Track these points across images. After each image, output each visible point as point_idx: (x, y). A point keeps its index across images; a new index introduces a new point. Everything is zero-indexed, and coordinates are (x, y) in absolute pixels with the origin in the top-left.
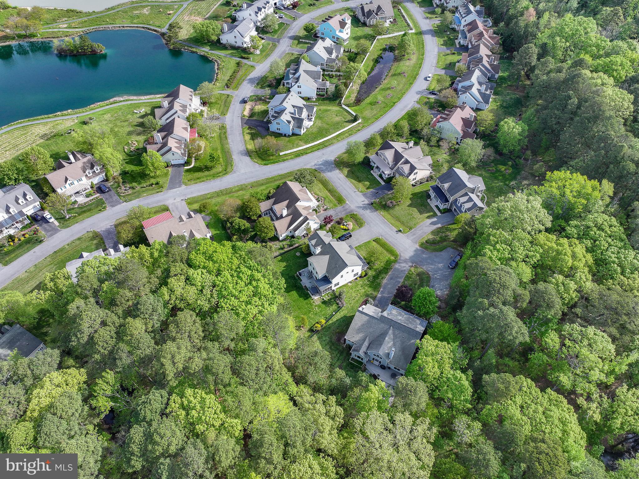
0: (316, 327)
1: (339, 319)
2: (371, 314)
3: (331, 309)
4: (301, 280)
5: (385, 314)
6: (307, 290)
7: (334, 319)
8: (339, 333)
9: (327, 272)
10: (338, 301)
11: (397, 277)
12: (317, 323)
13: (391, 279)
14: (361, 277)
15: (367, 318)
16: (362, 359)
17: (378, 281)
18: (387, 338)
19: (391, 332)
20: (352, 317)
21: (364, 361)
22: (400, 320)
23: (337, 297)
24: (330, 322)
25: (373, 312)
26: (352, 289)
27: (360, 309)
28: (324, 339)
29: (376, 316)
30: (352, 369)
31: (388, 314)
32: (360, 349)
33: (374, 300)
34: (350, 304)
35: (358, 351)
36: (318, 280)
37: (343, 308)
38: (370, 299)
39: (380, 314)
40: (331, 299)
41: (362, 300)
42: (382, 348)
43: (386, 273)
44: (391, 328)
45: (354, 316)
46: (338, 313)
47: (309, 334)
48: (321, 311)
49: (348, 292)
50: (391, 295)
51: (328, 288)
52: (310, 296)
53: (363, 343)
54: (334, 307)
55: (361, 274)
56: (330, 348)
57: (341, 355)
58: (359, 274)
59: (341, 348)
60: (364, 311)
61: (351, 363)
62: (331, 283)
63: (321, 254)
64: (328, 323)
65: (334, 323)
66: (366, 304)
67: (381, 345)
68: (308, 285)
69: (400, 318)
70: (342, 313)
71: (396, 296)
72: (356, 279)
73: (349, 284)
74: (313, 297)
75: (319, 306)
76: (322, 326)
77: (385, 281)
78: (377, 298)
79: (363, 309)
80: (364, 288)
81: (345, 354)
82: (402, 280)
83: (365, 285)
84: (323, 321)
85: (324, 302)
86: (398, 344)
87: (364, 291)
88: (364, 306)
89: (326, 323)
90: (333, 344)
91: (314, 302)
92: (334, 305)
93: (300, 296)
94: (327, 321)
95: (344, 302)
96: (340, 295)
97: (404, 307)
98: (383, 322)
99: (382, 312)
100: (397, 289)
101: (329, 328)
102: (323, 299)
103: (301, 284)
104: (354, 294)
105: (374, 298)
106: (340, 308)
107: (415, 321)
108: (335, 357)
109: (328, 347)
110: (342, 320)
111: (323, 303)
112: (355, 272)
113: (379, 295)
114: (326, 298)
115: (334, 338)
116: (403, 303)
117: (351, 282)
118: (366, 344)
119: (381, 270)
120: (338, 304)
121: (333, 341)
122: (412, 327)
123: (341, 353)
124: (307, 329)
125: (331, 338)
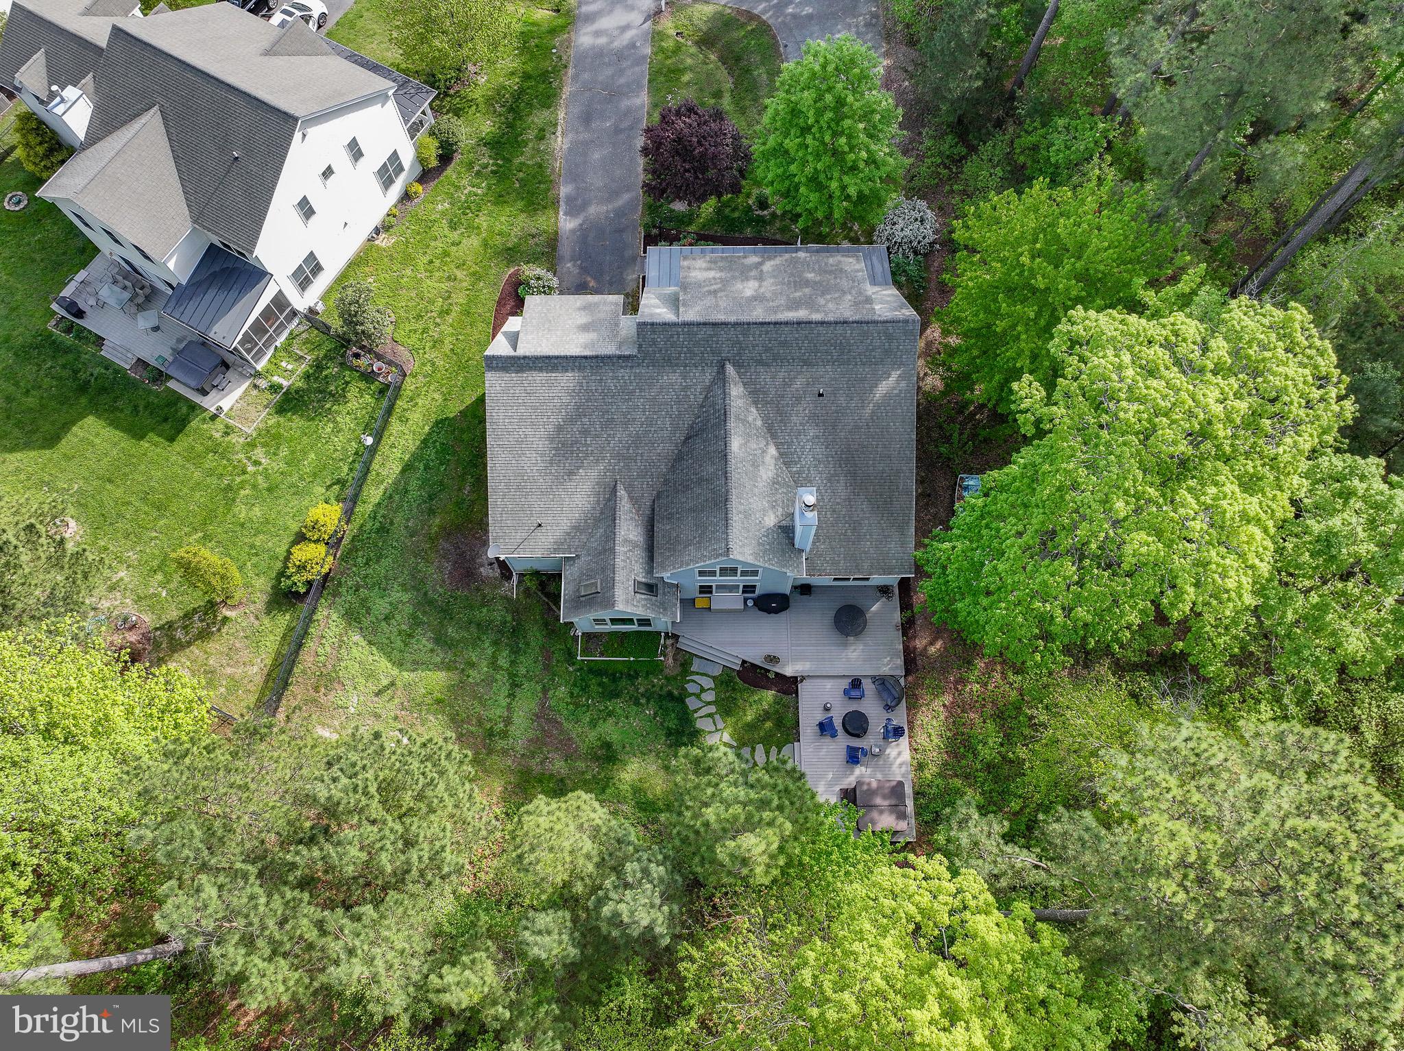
0: (302, 568)
1: (416, 457)
2: (575, 345)
3: (345, 421)
4: (100, 340)
5: (654, 307)
6: (160, 376)
7: (388, 466)
8: (447, 532)
9: (198, 217)
10: (363, 362)
11: (614, 94)
12: (301, 538)
13: (587, 118)
14: (426, 176)
15: (567, 379)
16: (645, 622)
17: (525, 157)
18: (735, 444)
19: (737, 392)
20: (476, 414)
21: (662, 622)
22: (759, 298)
23: (343, 342)
24: (373, 494)
25: (585, 328)
26: (408, 260)
27: (499, 347)
28: (380, 606)
29: (610, 349)
30: (615, 695)
31: (674, 303)
32: (610, 584)
33: (552, 269)
34: (437, 343)
35: (599, 597)
36: (183, 294)
37: (409, 385)
38: (530, 271)
39: (628, 324)
40: (318, 366)
41: (489, 295)
42: (736, 519)
43: (548, 99)
44: (730, 369)
45: (481, 400)
46: (395, 426)
47: (284, 620)
48: (292, 462)
49: (396, 288)
50: (626, 197)
51: (267, 314)
52: (193, 407)
53: (610, 536)
54: (359, 401)
55: (420, 159)
56: (440, 640)
57: (515, 651)
58: (407, 157)
59: (498, 614)
60: (526, 348)
61: (596, 671)
62: (258, 275)
63: (104, 124)
64: (364, 509)
65: (399, 490)
66: (518, 306)
67: (720, 502)
68: (155, 350)
69: (749, 288)
70: (416, 416)
71: (657, 190)
72: (406, 197)
73: (383, 241)
74: (210, 403)
75: (270, 439)
76: (334, 543)
77: (560, 143)
78: (565, 249)
79: (514, 339)
80: (472, 228)
81: (535, 635)
82: (642, 99)
83: (466, 208)
84: (328, 514)
85: (289, 402)
86: (810, 448)
87: (474, 242)
88: (513, 324)
89: (349, 514)
90: (446, 612)
91: (228, 431)
92: (353, 392)
93: (138, 433)
94: (351, 502)
95: (403, 354)
96: (351, 318)
97: (718, 231)
98: (669, 362)
99: (632, 306)
100: (645, 151)
101: (383, 530)
102: (274, 388)
103: (107, 364)
104: (433, 286)
105: (549, 251)
106: (388, 394)
107: (839, 271)
108: (489, 681)
109: (424, 642)
110: (431, 453)
111: (281, 410)
112: (375, 158)
113: (567, 224)
114: (290, 374)
115: (436, 574)
116: (708, 207)
117: (383, 228)
118: (629, 531)
119: (519, 95)
120: (369, 377)
121: (438, 592)
122: (843, 309)
123: (512, 636)
124: (261, 599)
125: (417, 584)
